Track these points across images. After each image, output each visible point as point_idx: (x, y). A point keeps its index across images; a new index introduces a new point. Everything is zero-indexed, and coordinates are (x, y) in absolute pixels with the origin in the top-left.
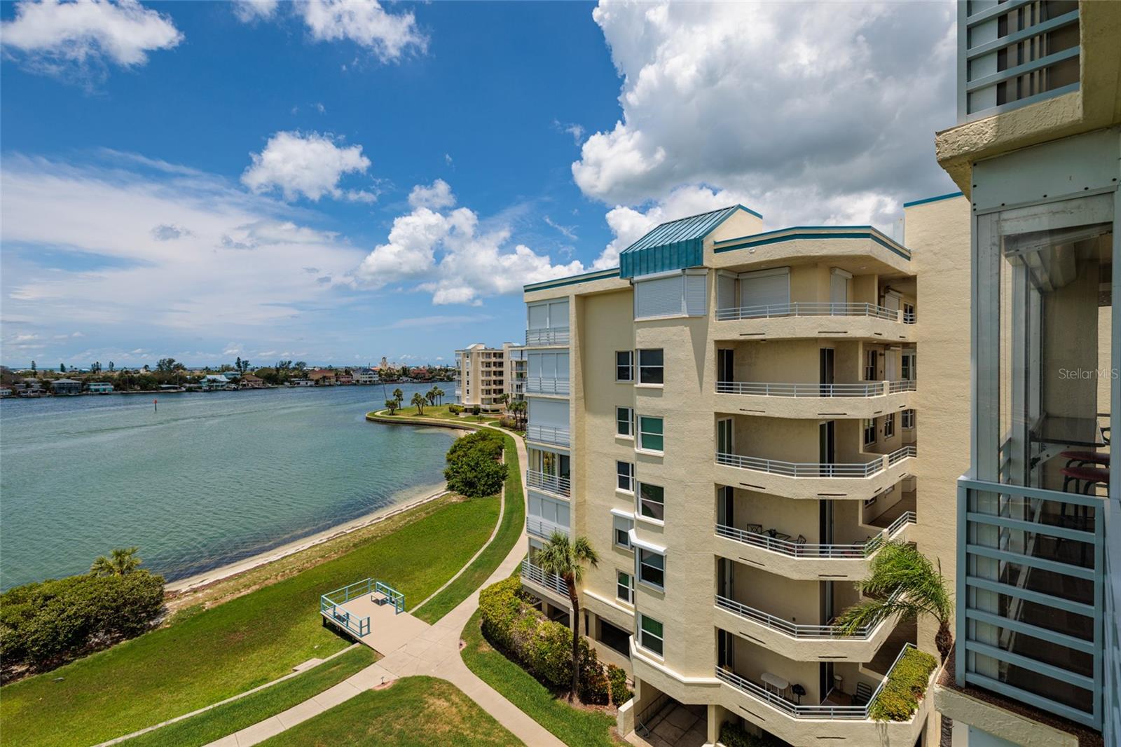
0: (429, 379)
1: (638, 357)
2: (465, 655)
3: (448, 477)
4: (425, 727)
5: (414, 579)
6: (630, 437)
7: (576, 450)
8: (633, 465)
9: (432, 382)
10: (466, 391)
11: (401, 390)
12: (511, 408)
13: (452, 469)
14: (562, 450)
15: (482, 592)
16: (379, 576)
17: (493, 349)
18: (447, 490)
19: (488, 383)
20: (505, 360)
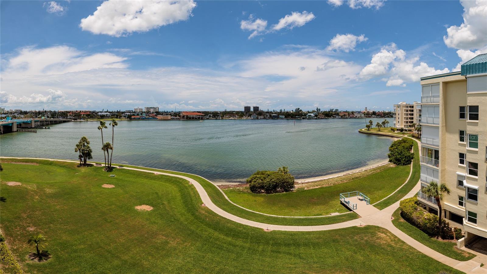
0: (383, 116)
1: (468, 109)
2: (393, 222)
3: (389, 157)
4: (376, 241)
5: (374, 194)
6: (465, 143)
7: (442, 148)
8: (465, 154)
9: (385, 118)
10: (398, 122)
11: (372, 121)
12: (416, 129)
13: (391, 154)
14: (435, 148)
15: (401, 201)
16: (361, 191)
17: (409, 104)
18: (389, 162)
19: (407, 119)
20: (414, 109)
